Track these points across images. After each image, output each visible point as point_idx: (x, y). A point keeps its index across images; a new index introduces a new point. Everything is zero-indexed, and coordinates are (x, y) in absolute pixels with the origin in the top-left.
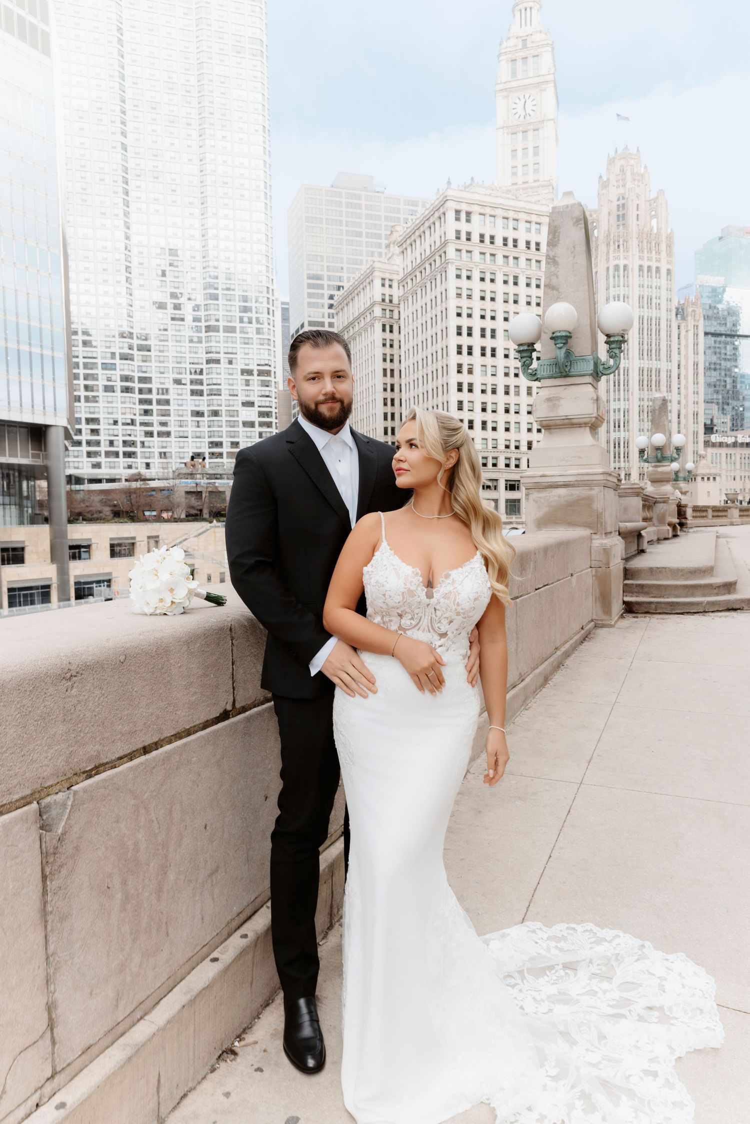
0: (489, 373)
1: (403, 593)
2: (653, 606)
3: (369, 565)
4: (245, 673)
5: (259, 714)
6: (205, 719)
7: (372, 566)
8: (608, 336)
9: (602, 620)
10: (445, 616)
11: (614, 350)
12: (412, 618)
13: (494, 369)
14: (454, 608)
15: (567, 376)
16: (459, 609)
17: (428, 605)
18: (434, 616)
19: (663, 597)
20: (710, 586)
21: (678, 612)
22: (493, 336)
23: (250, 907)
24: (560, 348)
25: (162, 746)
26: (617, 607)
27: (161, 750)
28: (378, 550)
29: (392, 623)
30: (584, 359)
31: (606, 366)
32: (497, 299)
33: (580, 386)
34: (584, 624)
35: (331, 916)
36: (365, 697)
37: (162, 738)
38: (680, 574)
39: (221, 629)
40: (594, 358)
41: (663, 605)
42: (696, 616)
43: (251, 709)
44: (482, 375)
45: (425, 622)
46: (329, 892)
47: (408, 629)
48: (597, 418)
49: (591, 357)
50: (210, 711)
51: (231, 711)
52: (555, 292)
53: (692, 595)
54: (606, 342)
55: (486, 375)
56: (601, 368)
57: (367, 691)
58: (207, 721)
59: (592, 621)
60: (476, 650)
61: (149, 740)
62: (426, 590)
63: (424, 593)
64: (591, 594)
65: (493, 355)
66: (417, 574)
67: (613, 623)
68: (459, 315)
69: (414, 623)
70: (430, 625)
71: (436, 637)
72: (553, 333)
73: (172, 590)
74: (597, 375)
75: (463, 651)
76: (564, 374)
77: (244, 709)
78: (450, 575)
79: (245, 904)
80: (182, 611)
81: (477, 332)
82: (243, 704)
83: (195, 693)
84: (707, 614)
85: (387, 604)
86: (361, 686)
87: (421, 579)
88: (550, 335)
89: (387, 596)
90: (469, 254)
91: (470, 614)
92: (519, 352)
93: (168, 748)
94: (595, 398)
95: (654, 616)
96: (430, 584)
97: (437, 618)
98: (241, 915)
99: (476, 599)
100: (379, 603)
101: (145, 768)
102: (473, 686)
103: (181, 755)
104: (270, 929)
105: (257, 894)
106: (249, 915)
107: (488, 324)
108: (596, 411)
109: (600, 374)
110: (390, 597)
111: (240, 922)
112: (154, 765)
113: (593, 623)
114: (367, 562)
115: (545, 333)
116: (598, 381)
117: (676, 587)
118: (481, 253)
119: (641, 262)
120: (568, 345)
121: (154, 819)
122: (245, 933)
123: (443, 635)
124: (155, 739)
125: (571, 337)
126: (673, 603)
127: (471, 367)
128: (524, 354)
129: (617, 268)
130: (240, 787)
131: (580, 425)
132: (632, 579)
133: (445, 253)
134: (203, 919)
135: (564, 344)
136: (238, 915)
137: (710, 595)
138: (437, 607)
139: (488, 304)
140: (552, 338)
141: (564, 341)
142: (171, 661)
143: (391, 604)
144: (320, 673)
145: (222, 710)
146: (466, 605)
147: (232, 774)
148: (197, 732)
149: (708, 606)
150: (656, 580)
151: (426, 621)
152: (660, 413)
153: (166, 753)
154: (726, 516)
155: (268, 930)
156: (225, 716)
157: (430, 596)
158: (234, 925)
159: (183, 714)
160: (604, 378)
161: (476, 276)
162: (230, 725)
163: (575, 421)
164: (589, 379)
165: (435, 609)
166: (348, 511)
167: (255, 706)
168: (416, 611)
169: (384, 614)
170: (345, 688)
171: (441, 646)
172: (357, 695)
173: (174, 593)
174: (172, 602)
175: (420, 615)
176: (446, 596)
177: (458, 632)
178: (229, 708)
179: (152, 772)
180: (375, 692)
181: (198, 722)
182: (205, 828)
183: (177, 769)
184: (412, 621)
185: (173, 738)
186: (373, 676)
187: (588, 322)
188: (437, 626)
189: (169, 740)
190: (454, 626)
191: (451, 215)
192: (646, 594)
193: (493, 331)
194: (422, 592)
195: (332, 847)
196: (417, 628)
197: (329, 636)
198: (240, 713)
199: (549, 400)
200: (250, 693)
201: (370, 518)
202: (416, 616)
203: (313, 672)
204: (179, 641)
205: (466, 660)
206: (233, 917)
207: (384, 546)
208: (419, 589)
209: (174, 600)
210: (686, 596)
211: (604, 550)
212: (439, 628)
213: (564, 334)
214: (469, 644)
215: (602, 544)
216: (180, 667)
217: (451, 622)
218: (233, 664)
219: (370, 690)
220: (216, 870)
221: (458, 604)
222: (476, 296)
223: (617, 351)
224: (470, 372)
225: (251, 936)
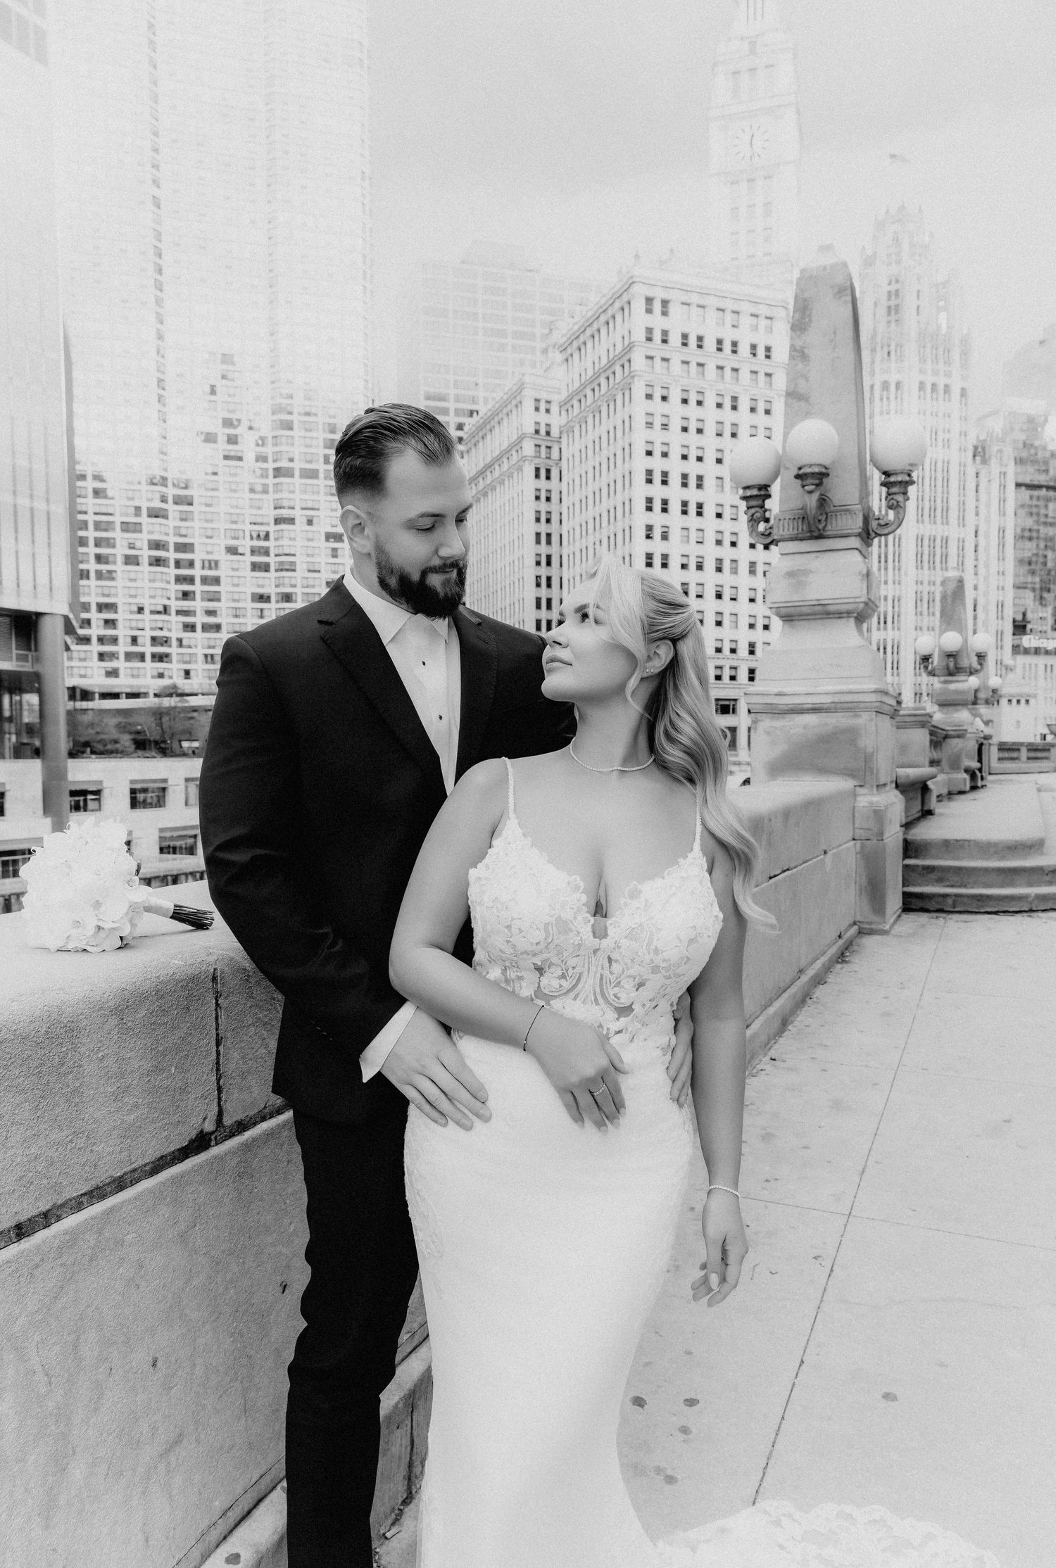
0: (693, 540)
1: (547, 925)
2: (950, 901)
3: (480, 865)
4: (243, 1058)
5: (270, 1134)
6: (158, 1154)
7: (487, 867)
8: (886, 474)
9: (871, 923)
10: (627, 973)
11: (895, 497)
12: (563, 976)
13: (700, 533)
14: (647, 958)
15: (820, 537)
16: (658, 960)
17: (595, 951)
18: (606, 973)
19: (965, 886)
20: (1039, 870)
21: (989, 910)
22: (699, 487)
23: (248, 1495)
24: (810, 492)
25: (59, 1219)
26: (894, 902)
27: (56, 1228)
28: (500, 835)
29: (524, 984)
30: (847, 510)
31: (882, 522)
32: (705, 431)
33: (840, 553)
34: (842, 929)
35: (409, 1479)
36: (468, 1128)
37: (59, 1202)
38: (992, 850)
39: (194, 979)
40: (863, 509)
41: (965, 900)
42: (1018, 917)
43: (255, 1124)
44: (682, 542)
45: (589, 985)
46: (406, 1441)
47: (555, 997)
48: (866, 604)
49: (859, 506)
50: (167, 1138)
51: (213, 1132)
52: (803, 404)
53: (1011, 884)
54: (883, 484)
55: (688, 542)
56: (874, 524)
57: (470, 1115)
58: (162, 1157)
59: (855, 923)
60: (685, 1035)
61: (28, 1211)
62: (592, 920)
63: (589, 928)
64: (853, 882)
65: (699, 513)
66: (577, 888)
67: (887, 927)
68: (649, 453)
69: (566, 984)
70: (598, 990)
71: (611, 1015)
72: (800, 469)
73: (97, 905)
74: (867, 535)
75: (664, 1040)
76: (815, 534)
77: (241, 1127)
78: (641, 892)
79: (239, 1490)
80: (119, 944)
81: (674, 480)
82: (239, 1117)
83: (136, 1106)
84: (1035, 914)
85: (514, 946)
86: (459, 1105)
87: (584, 898)
88: (795, 472)
89: (514, 930)
90: (664, 364)
91: (680, 971)
92: (744, 498)
93: (70, 1221)
94: (865, 571)
95: (951, 916)
96: (599, 910)
97: (613, 978)
98: (229, 1514)
99: (691, 941)
100: (498, 942)
101: (17, 1270)
102: (681, 1106)
103: (100, 1233)
104: (285, 1540)
105: (264, 1468)
106: (246, 1509)
107: (692, 468)
108: (865, 592)
109: (873, 535)
110: (521, 931)
111: (228, 1528)
112: (37, 1260)
113: (856, 927)
114: (479, 856)
115: (787, 468)
116: (869, 545)
117: (986, 870)
118: (682, 362)
119: (922, 378)
120: (822, 488)
121: (38, 1368)
122: (235, 1551)
123: (625, 1011)
124: (44, 1206)
125: (827, 475)
126: (981, 896)
127: (666, 530)
128: (753, 503)
129: (885, 386)
130: (229, 1276)
131: (839, 615)
132: (916, 857)
133: (629, 361)
134: (147, 1540)
135: (817, 485)
136: (224, 1513)
137: (1039, 884)
138: (614, 957)
139: (692, 439)
140: (798, 477)
141: (817, 482)
142: (83, 1050)
143: (522, 945)
144: (379, 1077)
145: (193, 1135)
146: (672, 953)
147: (213, 1253)
148: (138, 1180)
149: (1036, 902)
150: (954, 859)
151: (591, 981)
152: (953, 601)
153: (66, 1233)
154: (1047, 758)
155: (281, 1539)
156: (201, 1143)
157: (599, 933)
158: (215, 1535)
159: (108, 1149)
160: (876, 541)
161: (675, 396)
162: (209, 1163)
163: (831, 608)
164: (855, 542)
165: (610, 960)
166: (437, 758)
167: (264, 1119)
168: (572, 962)
169: (507, 964)
170: (427, 1107)
171: (620, 1032)
172: (450, 1122)
173: (103, 909)
174: (99, 928)
175: (578, 970)
176: (632, 935)
177: (654, 1004)
178: (209, 1126)
179: (32, 1276)
180: (486, 1119)
181: (140, 1162)
182: (154, 1365)
183: (91, 1260)
184: (563, 982)
185: (84, 1199)
186: (482, 1088)
187: (856, 451)
188: (612, 993)
189: (77, 1205)
190: (646, 993)
191: (639, 305)
192: (940, 881)
193: (700, 478)
194: (584, 924)
195: (413, 1355)
196: (572, 995)
197: (399, 1001)
198: (232, 1135)
199: (791, 574)
200: (255, 1095)
201: (484, 771)
202: (570, 970)
203: (367, 1075)
204: (101, 1009)
205: (668, 1057)
206: (214, 1520)
207: (511, 829)
208: (580, 918)
209: (101, 924)
210: (1002, 886)
211: (876, 812)
212: (615, 995)
213: (816, 470)
214: (673, 1023)
215: (871, 803)
216: (102, 1059)
217: (641, 985)
218: (218, 1044)
219: (477, 1115)
220: (178, 1441)
221: (656, 951)
222: (675, 425)
223: (900, 498)
224: (665, 537)
225: (247, 1556)
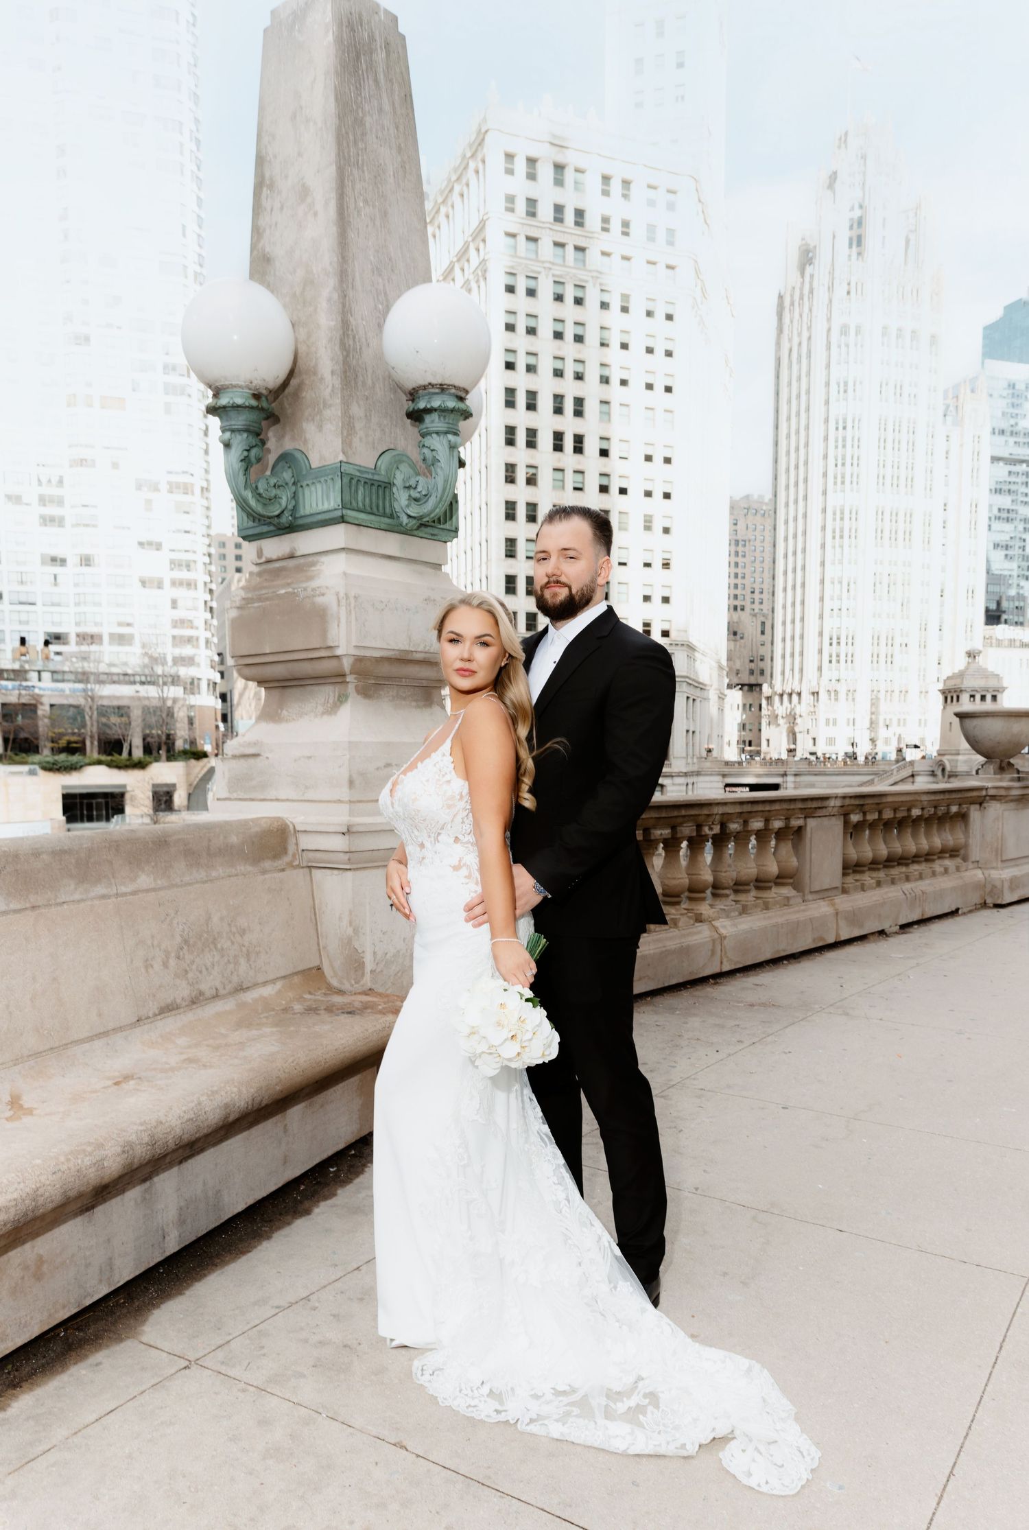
0: (569, 485)
13: (579, 477)
22: (578, 413)
32: (587, 339)
44: (554, 488)
55: (563, 487)
65: (578, 449)
68: (510, 366)
81: (545, 403)
90: (532, 245)
107: (570, 389)
118: (557, 244)
119: (887, 321)
127: (532, 471)
133: (484, 241)
139: (568, 348)
161: (546, 290)
191: (496, 162)
193: (579, 402)
222: (546, 329)
224: (531, 481)
